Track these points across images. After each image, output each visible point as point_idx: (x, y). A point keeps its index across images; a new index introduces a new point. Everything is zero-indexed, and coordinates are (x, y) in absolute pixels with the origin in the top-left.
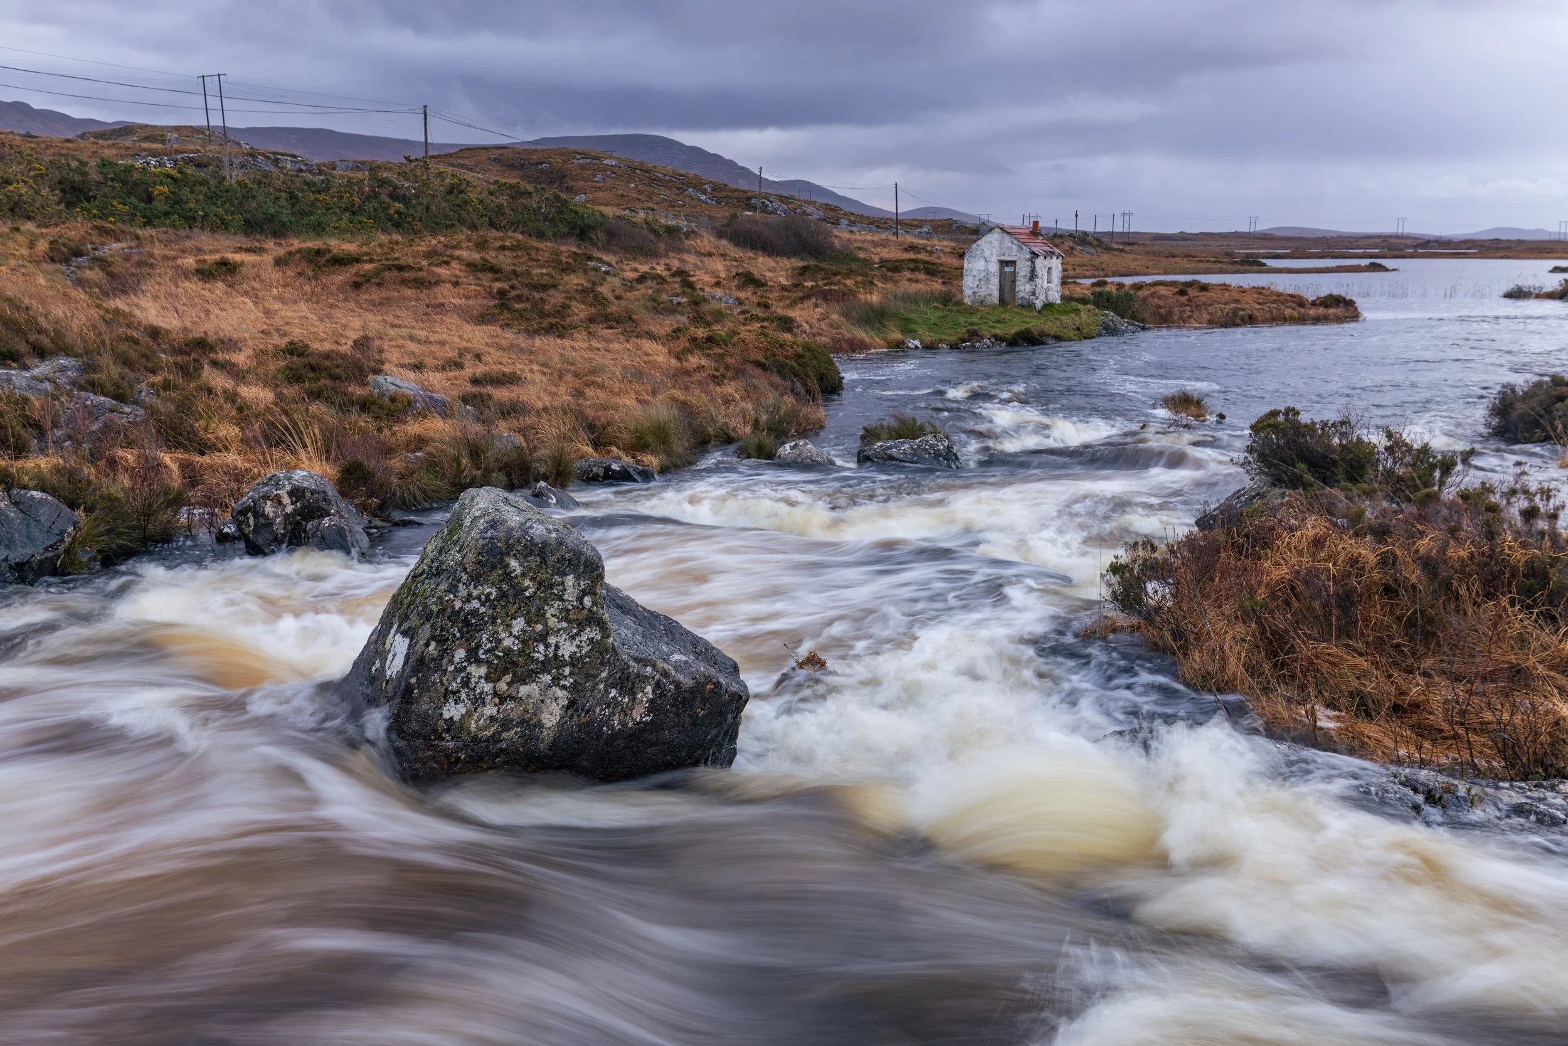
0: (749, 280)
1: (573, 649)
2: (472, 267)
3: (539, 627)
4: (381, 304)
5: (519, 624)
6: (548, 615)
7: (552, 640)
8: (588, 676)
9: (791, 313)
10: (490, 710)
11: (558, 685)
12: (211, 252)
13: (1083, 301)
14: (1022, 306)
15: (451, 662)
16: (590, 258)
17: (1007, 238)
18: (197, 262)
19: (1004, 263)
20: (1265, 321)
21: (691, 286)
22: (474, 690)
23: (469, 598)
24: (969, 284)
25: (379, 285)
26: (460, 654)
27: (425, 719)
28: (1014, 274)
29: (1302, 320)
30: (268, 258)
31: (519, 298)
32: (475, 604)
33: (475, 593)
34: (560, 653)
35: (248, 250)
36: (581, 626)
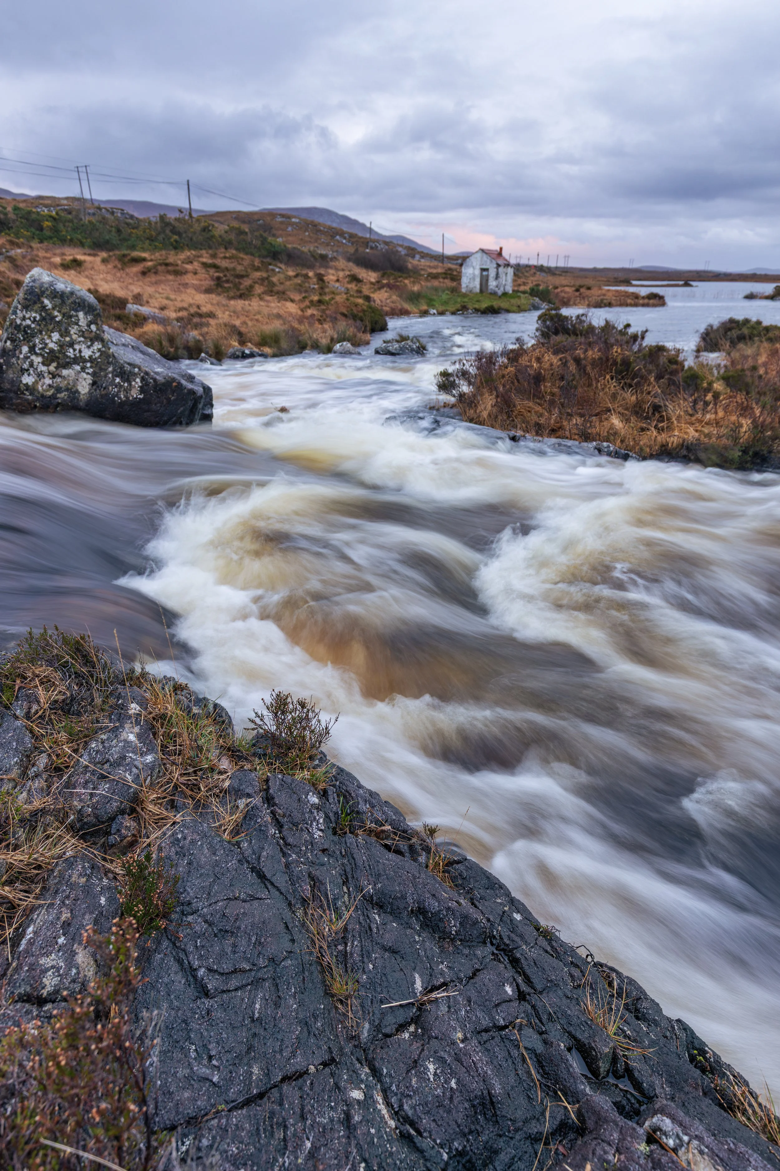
0: (354, 279)
1: (90, 353)
2: (205, 265)
3: (68, 339)
4: (156, 283)
5: (56, 336)
6: (72, 332)
7: (77, 347)
8: (101, 369)
9: (372, 295)
10: (48, 381)
11: (84, 372)
12: (70, 255)
13: (524, 292)
14: (491, 294)
15: (21, 353)
16: (270, 264)
17: (485, 256)
18: (62, 259)
19: (483, 270)
20: (617, 306)
21: (323, 281)
22: (36, 369)
23: (24, 319)
24: (465, 281)
25: (156, 273)
26: (25, 349)
27: (12, 382)
28: (488, 276)
29: (636, 305)
30: (98, 259)
31: (227, 281)
32: (28, 322)
33: (27, 316)
34: (83, 354)
35: (89, 255)
36: (92, 341)
